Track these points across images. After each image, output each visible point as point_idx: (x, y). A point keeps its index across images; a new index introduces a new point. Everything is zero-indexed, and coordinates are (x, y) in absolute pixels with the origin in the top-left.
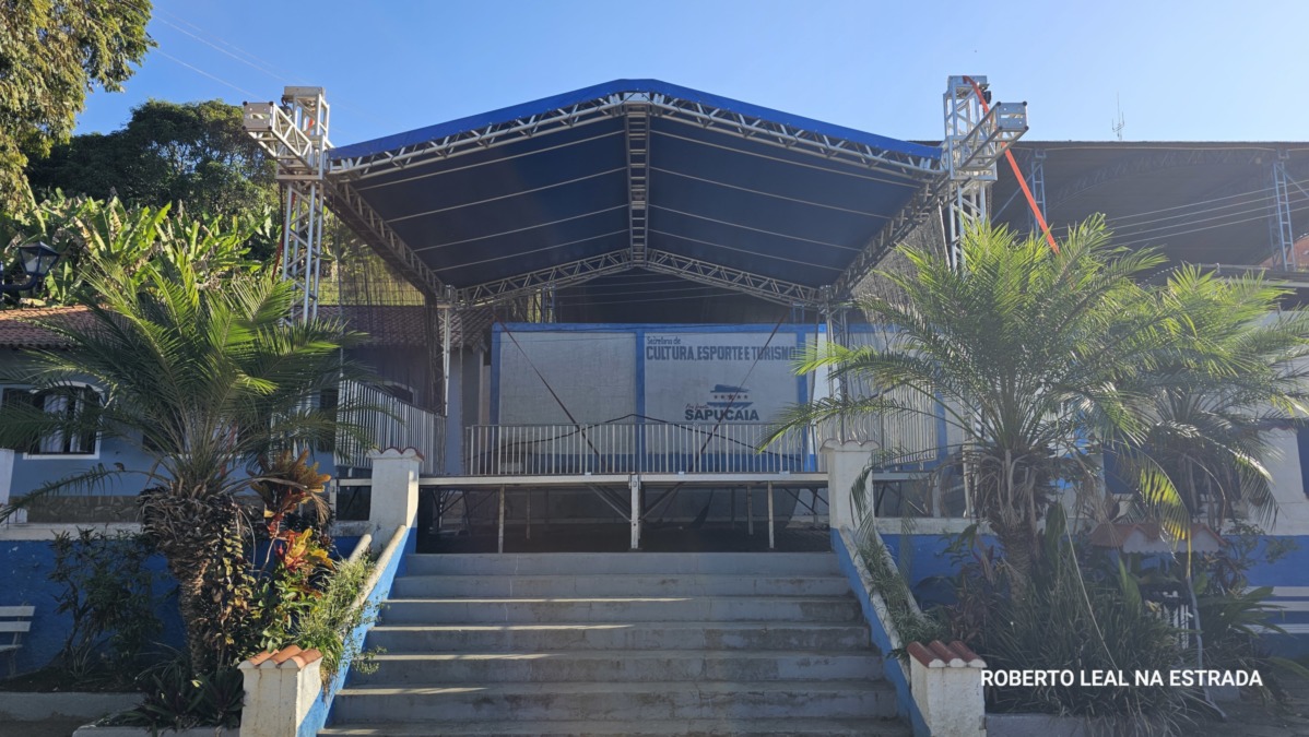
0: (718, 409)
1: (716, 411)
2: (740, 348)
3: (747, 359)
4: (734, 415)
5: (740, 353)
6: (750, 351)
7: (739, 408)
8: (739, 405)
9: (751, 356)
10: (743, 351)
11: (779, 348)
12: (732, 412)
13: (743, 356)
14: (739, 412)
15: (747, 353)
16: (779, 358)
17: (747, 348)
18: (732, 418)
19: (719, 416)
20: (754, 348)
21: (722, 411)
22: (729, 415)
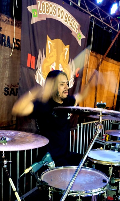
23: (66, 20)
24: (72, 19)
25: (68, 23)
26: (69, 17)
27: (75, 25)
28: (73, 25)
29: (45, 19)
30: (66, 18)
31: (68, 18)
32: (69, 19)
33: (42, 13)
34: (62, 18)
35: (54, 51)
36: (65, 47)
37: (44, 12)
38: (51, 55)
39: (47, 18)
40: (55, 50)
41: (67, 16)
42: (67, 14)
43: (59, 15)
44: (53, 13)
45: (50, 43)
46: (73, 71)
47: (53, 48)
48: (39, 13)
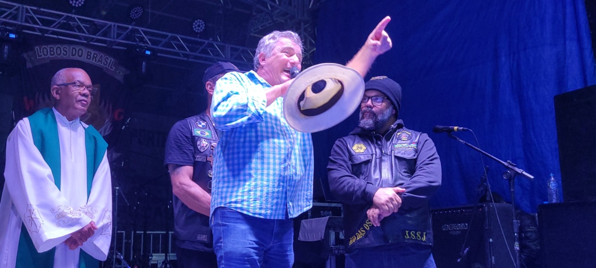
23: (89, 57)
24: (102, 56)
25: (93, 60)
26: (94, 54)
27: (109, 61)
28: (104, 61)
29: (49, 62)
30: (88, 55)
31: (92, 56)
32: (95, 56)
33: (43, 56)
34: (81, 56)
37: (46, 55)
41: (89, 54)
42: (88, 52)
43: (74, 53)
44: (62, 54)
46: (108, 114)
48: (38, 58)
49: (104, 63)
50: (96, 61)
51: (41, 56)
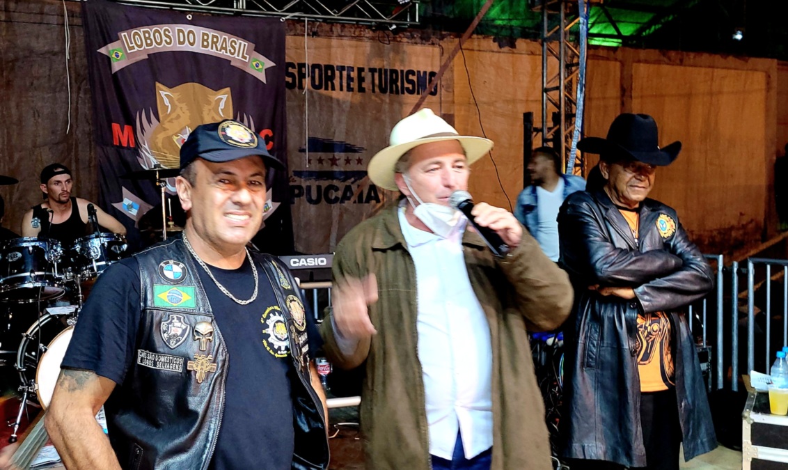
0: (313, 183)
1: (309, 188)
2: (352, 69)
3: (361, 90)
4: (340, 194)
5: (350, 79)
6: (367, 75)
7: (348, 182)
8: (347, 175)
9: (367, 85)
10: (354, 74)
11: (412, 72)
12: (337, 189)
13: (354, 85)
14: (348, 188)
15: (361, 79)
16: (411, 92)
17: (361, 70)
18: (336, 199)
19: (314, 197)
20: (372, 71)
21: (319, 188)
22: (333, 195)
23: (205, 44)
24: (224, 39)
25: (212, 49)
26: (214, 36)
27: (237, 47)
28: (229, 48)
29: (147, 57)
31: (210, 40)
32: (215, 40)
34: (192, 44)
35: (181, 108)
36: (215, 95)
37: (140, 46)
38: (174, 116)
39: (148, 55)
40: (184, 106)
41: (205, 38)
42: (205, 34)
43: (182, 40)
44: (164, 43)
45: (165, 95)
47: (176, 103)
48: (129, 52)
49: (230, 50)
50: (217, 49)
51: (133, 48)
